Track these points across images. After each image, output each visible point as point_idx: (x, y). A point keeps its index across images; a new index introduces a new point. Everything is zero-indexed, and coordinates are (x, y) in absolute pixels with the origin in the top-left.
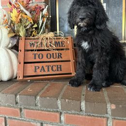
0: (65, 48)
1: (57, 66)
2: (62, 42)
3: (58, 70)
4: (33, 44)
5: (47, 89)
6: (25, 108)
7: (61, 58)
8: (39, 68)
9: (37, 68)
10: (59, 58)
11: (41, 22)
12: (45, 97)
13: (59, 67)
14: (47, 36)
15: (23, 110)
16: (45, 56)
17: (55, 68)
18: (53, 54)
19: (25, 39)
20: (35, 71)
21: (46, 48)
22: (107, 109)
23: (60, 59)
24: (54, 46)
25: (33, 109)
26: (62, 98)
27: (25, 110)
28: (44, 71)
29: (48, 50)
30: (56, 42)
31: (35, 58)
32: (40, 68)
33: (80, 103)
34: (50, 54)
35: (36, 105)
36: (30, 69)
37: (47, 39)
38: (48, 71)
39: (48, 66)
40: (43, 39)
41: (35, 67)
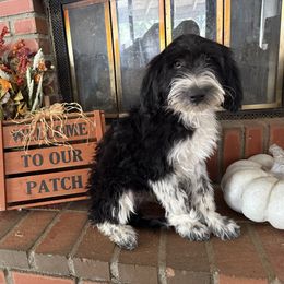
0: (88, 137)
1: (73, 177)
2: (80, 125)
3: (75, 187)
4: (19, 135)
5: (52, 230)
6: (12, 270)
7: (81, 159)
8: (35, 184)
9: (32, 185)
10: (75, 160)
11: (31, 85)
12: (45, 253)
13: (77, 179)
14: (48, 114)
15: (9, 273)
16: (46, 159)
17: (68, 183)
18: (63, 153)
19: (3, 125)
20: (29, 193)
21: (47, 142)
22: (159, 276)
23: (78, 163)
24: (64, 137)
25: (26, 272)
26: (75, 256)
27: (14, 273)
28: (47, 190)
29: (52, 146)
30: (68, 126)
31: (27, 166)
32: (39, 185)
33: (110, 264)
34: (57, 154)
35: (30, 266)
36: (18, 188)
37: (48, 120)
38: (55, 189)
39: (55, 180)
40: (39, 121)
41: (29, 184)
